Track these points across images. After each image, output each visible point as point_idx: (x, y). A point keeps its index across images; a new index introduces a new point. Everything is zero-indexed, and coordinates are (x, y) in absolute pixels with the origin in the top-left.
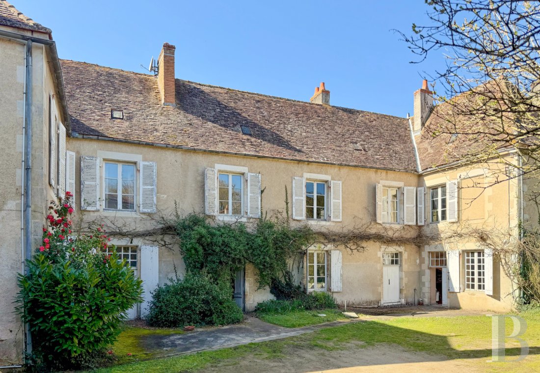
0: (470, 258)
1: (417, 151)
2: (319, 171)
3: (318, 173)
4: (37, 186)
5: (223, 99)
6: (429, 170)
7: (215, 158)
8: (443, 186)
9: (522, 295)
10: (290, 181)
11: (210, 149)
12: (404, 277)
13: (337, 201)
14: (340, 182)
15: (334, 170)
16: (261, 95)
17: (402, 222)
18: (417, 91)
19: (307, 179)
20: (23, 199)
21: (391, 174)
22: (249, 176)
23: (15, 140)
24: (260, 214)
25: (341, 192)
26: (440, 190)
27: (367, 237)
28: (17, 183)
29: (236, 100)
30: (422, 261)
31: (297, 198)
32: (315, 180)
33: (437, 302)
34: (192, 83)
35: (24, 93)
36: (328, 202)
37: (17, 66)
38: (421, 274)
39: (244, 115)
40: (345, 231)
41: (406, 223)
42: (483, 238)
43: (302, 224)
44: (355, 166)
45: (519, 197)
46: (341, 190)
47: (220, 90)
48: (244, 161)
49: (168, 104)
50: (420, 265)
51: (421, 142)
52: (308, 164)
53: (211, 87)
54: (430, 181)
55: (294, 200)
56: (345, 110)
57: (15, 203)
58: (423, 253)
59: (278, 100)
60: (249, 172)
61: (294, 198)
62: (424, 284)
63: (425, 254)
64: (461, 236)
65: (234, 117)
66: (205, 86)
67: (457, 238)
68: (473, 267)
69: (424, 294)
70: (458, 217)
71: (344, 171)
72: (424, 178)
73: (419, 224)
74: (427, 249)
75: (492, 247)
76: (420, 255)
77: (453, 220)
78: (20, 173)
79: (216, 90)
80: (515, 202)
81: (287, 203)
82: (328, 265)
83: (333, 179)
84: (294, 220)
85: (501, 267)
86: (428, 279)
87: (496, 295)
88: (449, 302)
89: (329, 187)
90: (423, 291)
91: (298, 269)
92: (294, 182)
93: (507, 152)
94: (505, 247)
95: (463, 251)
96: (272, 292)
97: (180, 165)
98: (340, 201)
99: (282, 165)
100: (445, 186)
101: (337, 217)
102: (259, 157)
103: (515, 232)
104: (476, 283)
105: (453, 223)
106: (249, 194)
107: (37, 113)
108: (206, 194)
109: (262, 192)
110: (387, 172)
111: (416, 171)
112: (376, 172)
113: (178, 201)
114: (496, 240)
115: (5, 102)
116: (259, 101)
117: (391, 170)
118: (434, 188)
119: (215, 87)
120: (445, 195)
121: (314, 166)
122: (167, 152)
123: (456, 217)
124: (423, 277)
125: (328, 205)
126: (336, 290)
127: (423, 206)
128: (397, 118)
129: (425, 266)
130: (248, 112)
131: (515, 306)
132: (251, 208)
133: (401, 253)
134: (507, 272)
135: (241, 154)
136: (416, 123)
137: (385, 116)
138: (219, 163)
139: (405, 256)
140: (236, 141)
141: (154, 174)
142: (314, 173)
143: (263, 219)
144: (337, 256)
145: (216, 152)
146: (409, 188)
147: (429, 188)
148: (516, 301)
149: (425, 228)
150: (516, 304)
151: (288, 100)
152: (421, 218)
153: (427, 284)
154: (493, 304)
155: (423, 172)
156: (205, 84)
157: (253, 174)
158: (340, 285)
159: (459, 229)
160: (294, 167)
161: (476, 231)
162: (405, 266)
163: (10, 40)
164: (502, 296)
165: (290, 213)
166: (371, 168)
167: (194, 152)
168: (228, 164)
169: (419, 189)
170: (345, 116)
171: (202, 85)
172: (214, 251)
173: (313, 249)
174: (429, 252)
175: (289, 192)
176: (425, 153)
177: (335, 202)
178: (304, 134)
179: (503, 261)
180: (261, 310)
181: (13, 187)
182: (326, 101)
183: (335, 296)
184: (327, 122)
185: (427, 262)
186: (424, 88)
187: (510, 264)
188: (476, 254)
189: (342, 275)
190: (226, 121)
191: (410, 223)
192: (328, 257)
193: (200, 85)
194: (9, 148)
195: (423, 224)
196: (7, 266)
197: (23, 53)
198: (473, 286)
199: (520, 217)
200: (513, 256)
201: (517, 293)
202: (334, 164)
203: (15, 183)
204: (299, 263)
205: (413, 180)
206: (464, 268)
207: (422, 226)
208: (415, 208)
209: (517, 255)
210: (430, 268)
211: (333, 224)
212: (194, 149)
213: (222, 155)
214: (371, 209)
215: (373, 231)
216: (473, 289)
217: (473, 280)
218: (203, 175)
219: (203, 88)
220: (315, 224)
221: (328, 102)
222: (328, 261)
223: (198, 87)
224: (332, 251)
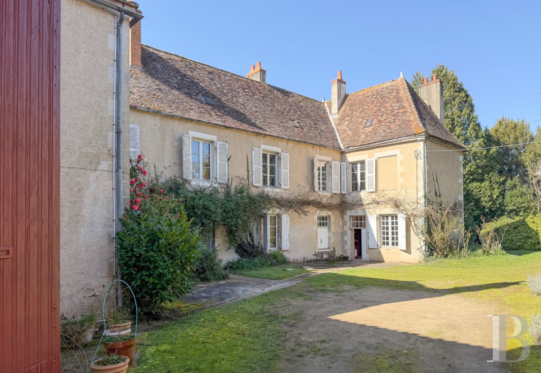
0: (385, 221)
1: (336, 131)
2: (272, 143)
3: (271, 146)
4: (126, 148)
5: (179, 65)
6: (351, 148)
7: (189, 125)
8: (363, 163)
9: (427, 250)
10: (251, 151)
11: (185, 117)
12: (332, 236)
13: (286, 171)
14: (288, 154)
15: (283, 144)
16: (211, 67)
17: (330, 190)
18: (334, 80)
19: (263, 150)
20: (114, 160)
21: (323, 150)
22: (218, 144)
23: (107, 104)
24: (227, 180)
25: (288, 163)
26: (359, 166)
27: (308, 203)
28: (109, 145)
29: (192, 70)
30: (344, 223)
31: (256, 166)
32: (269, 151)
33: (355, 257)
34: (149, 47)
35: (114, 61)
36: (279, 171)
37: (109, 35)
38: (344, 234)
39: (201, 84)
40: (292, 197)
41: (334, 192)
42: (397, 206)
43: (260, 190)
44: (299, 141)
45: (424, 174)
46: (288, 161)
47: (175, 58)
48: (213, 130)
49: (135, 67)
50: (343, 227)
51: (339, 124)
52: (264, 137)
53: (167, 53)
54: (351, 158)
55: (254, 169)
56: (278, 90)
57: (107, 164)
58: (345, 216)
59: (226, 73)
60: (218, 140)
61: (254, 166)
62: (346, 242)
63: (347, 218)
64: (378, 203)
65: (194, 85)
66: (161, 51)
67: (375, 205)
68: (387, 228)
69: (346, 250)
70: (376, 188)
71: (291, 144)
72: (347, 155)
73: (343, 193)
74: (349, 213)
75: (404, 212)
76: (343, 218)
77: (372, 190)
78: (111, 136)
79: (172, 57)
80: (422, 178)
81: (248, 171)
82: (279, 227)
83: (283, 151)
84: (254, 186)
85: (411, 228)
86: (350, 238)
87: (408, 250)
88: (368, 257)
89: (280, 159)
90: (346, 248)
91: (257, 231)
92: (253, 152)
93: (415, 139)
94: (414, 212)
95: (380, 215)
96: (236, 252)
97: (158, 130)
98: (288, 171)
99: (244, 136)
100: (364, 163)
101: (286, 185)
102: (226, 127)
103: (422, 201)
104: (390, 241)
105: (371, 192)
106: (218, 161)
107: (125, 80)
108: (184, 159)
109: (229, 159)
110: (320, 149)
111: (340, 148)
112: (313, 147)
113: (156, 164)
114: (407, 207)
115: (98, 67)
116: (210, 73)
117: (323, 146)
118: (354, 164)
119: (170, 54)
120: (364, 170)
121: (268, 139)
122: (147, 116)
123: (374, 187)
124: (345, 237)
125: (278, 174)
126: (285, 249)
127: (345, 178)
128: (316, 101)
129: (347, 228)
130: (205, 83)
131: (423, 258)
132: (220, 174)
133: (329, 216)
134: (416, 232)
135: (212, 124)
136: (333, 107)
137: (307, 98)
138: (192, 131)
139: (333, 219)
140: (203, 110)
141: (137, 137)
142: (269, 145)
143: (230, 184)
144: (286, 219)
145: (191, 120)
146: (335, 162)
147: (350, 163)
148: (423, 254)
149: (347, 196)
150: (423, 256)
151: (233, 74)
152: (344, 188)
153: (349, 243)
154: (405, 257)
155: (346, 149)
156: (161, 50)
157: (221, 143)
158: (288, 244)
159: (377, 197)
160: (253, 139)
161: (390, 200)
162: (332, 228)
163: (103, 9)
164: (412, 250)
165: (250, 180)
166: (311, 143)
167: (171, 118)
168: (200, 132)
169: (342, 163)
170: (280, 95)
171: (159, 51)
172: (196, 214)
173: (271, 212)
174: (350, 216)
175: (250, 161)
176: (343, 134)
177: (284, 171)
178: (254, 109)
179: (413, 223)
180: (232, 267)
181: (105, 148)
182: (263, 80)
183: (284, 253)
184: (268, 99)
185: (348, 224)
186: (339, 78)
187: (418, 225)
188: (390, 218)
189: (289, 236)
190: (189, 89)
191: (336, 192)
192: (278, 220)
193: (157, 50)
194: (102, 111)
195: (345, 192)
196: (101, 223)
197: (114, 22)
198: (388, 244)
199: (425, 189)
200: (421, 219)
201: (424, 248)
202: (284, 139)
203: (107, 144)
204: (258, 226)
205: (338, 156)
206: (380, 229)
207: (345, 194)
208: (340, 179)
209: (424, 219)
210: (351, 229)
211: (283, 191)
212: (173, 116)
213: (195, 123)
214: (310, 178)
215: (311, 198)
216: (388, 246)
217: (388, 238)
218: (181, 141)
219: (161, 54)
220: (269, 190)
221: (264, 80)
222: (279, 223)
223: (156, 52)
224: (282, 215)
